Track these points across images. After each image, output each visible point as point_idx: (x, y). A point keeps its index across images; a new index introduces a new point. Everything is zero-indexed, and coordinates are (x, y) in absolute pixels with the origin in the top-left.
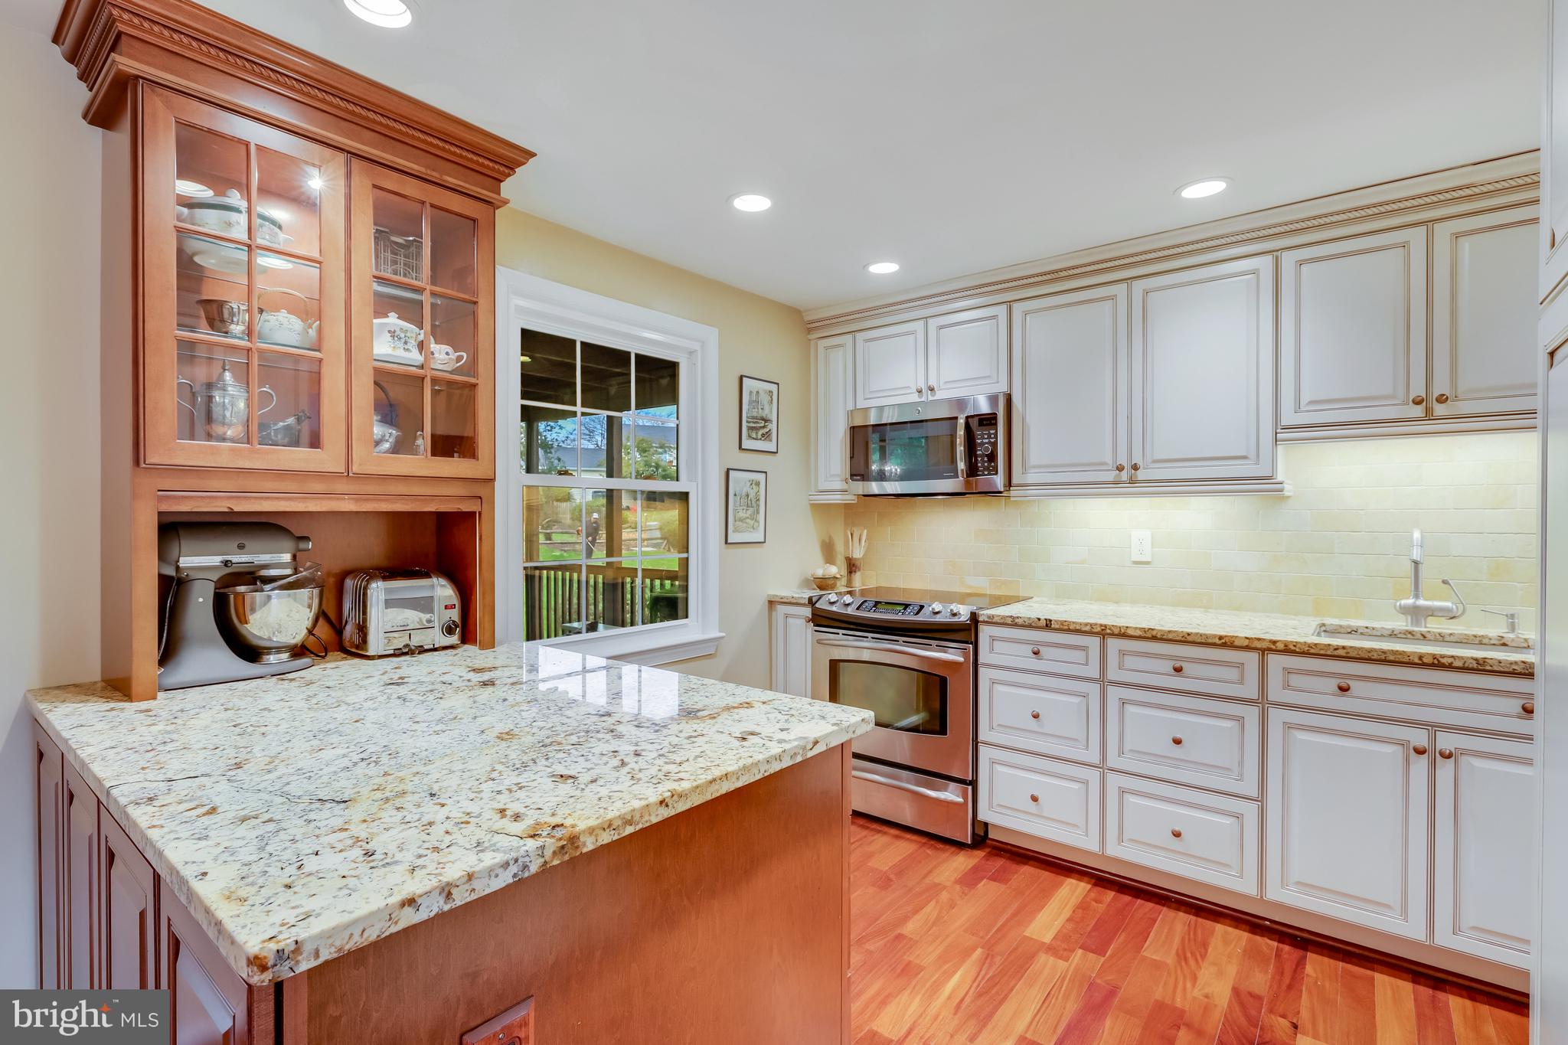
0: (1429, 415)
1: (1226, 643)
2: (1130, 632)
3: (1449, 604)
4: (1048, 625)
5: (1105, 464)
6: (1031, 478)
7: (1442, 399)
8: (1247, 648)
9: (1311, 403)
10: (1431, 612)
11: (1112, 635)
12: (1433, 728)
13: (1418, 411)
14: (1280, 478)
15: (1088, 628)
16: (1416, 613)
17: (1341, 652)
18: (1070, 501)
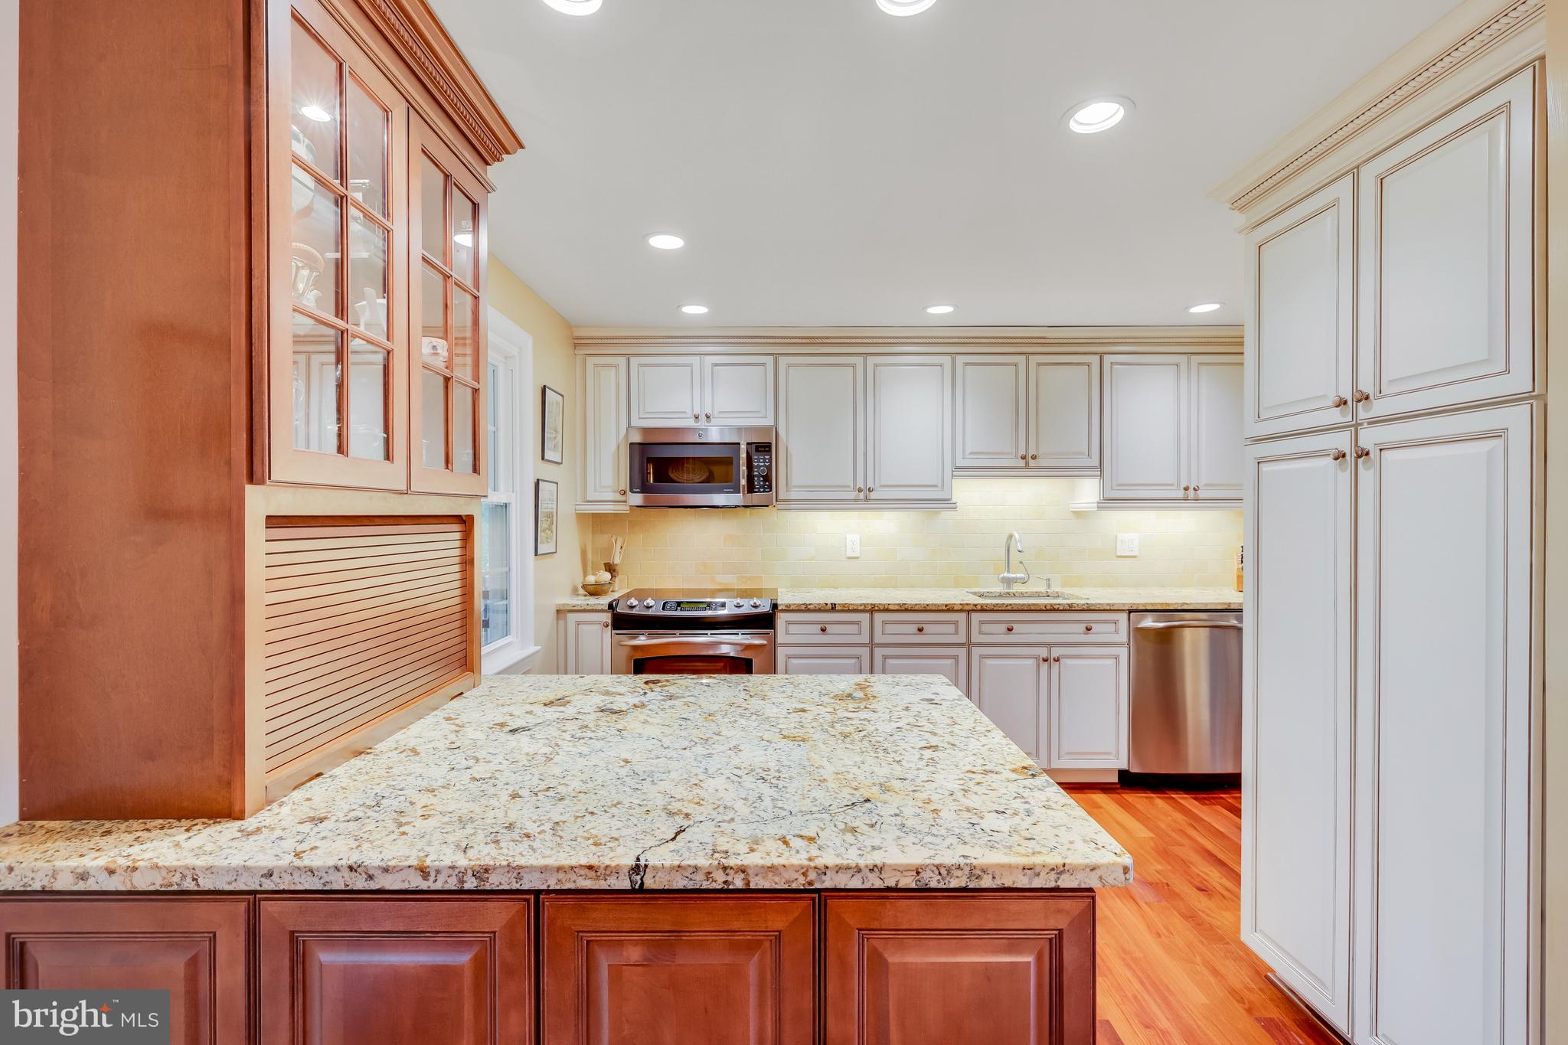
0: (1027, 467)
1: (949, 609)
2: (891, 607)
3: (1022, 575)
4: (833, 608)
5: (849, 486)
6: (793, 495)
7: (1034, 457)
8: (961, 611)
9: (971, 453)
10: (1015, 580)
11: (879, 611)
12: (1050, 645)
13: (1022, 463)
14: (954, 501)
15: (862, 608)
16: (1008, 582)
17: (1009, 608)
18: (802, 514)
